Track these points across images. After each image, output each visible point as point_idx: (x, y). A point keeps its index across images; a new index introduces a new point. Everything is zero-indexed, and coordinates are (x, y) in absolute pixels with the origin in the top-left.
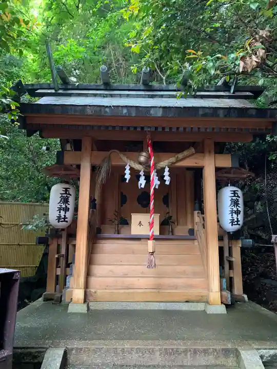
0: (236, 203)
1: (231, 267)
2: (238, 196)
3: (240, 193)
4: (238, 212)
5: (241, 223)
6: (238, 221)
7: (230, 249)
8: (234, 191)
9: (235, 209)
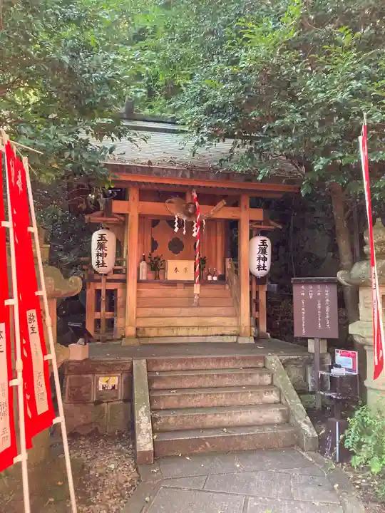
0: (264, 251)
1: (257, 310)
2: (266, 245)
3: (268, 242)
4: (265, 259)
5: (268, 268)
6: (264, 267)
7: (257, 293)
8: (263, 241)
9: (262, 256)
